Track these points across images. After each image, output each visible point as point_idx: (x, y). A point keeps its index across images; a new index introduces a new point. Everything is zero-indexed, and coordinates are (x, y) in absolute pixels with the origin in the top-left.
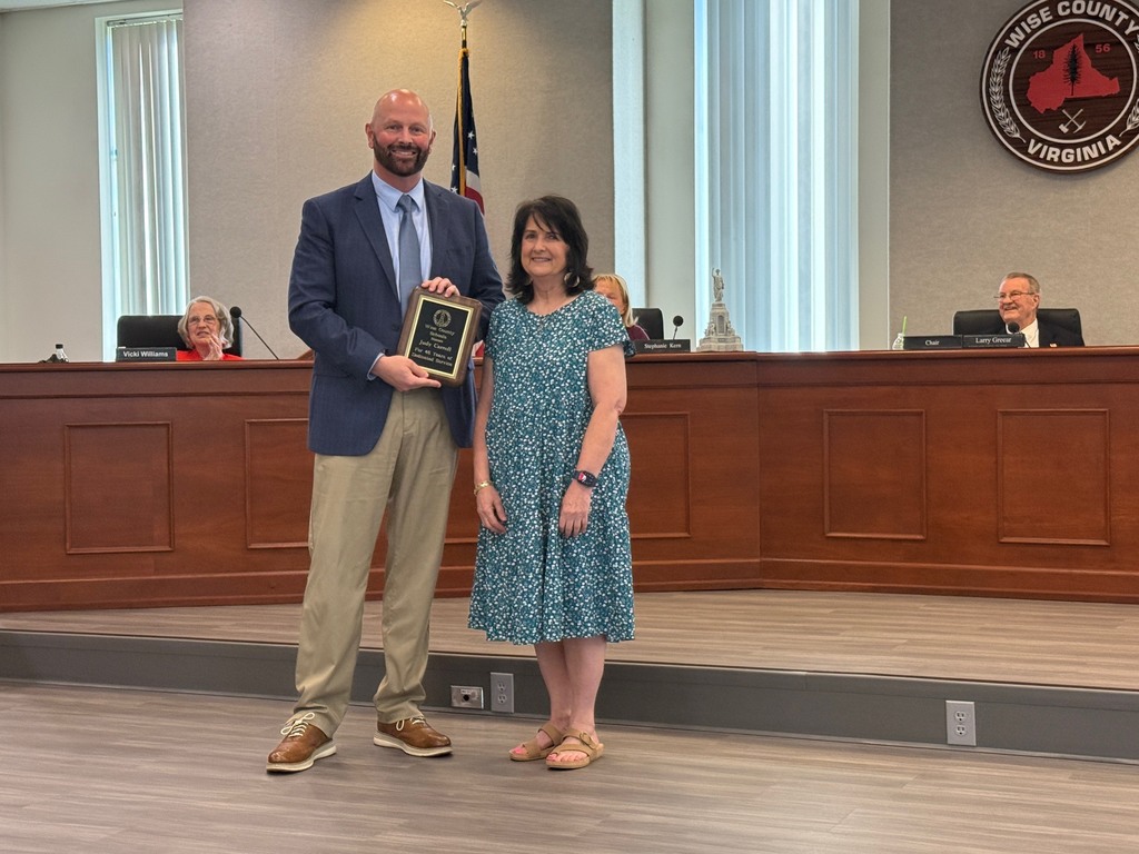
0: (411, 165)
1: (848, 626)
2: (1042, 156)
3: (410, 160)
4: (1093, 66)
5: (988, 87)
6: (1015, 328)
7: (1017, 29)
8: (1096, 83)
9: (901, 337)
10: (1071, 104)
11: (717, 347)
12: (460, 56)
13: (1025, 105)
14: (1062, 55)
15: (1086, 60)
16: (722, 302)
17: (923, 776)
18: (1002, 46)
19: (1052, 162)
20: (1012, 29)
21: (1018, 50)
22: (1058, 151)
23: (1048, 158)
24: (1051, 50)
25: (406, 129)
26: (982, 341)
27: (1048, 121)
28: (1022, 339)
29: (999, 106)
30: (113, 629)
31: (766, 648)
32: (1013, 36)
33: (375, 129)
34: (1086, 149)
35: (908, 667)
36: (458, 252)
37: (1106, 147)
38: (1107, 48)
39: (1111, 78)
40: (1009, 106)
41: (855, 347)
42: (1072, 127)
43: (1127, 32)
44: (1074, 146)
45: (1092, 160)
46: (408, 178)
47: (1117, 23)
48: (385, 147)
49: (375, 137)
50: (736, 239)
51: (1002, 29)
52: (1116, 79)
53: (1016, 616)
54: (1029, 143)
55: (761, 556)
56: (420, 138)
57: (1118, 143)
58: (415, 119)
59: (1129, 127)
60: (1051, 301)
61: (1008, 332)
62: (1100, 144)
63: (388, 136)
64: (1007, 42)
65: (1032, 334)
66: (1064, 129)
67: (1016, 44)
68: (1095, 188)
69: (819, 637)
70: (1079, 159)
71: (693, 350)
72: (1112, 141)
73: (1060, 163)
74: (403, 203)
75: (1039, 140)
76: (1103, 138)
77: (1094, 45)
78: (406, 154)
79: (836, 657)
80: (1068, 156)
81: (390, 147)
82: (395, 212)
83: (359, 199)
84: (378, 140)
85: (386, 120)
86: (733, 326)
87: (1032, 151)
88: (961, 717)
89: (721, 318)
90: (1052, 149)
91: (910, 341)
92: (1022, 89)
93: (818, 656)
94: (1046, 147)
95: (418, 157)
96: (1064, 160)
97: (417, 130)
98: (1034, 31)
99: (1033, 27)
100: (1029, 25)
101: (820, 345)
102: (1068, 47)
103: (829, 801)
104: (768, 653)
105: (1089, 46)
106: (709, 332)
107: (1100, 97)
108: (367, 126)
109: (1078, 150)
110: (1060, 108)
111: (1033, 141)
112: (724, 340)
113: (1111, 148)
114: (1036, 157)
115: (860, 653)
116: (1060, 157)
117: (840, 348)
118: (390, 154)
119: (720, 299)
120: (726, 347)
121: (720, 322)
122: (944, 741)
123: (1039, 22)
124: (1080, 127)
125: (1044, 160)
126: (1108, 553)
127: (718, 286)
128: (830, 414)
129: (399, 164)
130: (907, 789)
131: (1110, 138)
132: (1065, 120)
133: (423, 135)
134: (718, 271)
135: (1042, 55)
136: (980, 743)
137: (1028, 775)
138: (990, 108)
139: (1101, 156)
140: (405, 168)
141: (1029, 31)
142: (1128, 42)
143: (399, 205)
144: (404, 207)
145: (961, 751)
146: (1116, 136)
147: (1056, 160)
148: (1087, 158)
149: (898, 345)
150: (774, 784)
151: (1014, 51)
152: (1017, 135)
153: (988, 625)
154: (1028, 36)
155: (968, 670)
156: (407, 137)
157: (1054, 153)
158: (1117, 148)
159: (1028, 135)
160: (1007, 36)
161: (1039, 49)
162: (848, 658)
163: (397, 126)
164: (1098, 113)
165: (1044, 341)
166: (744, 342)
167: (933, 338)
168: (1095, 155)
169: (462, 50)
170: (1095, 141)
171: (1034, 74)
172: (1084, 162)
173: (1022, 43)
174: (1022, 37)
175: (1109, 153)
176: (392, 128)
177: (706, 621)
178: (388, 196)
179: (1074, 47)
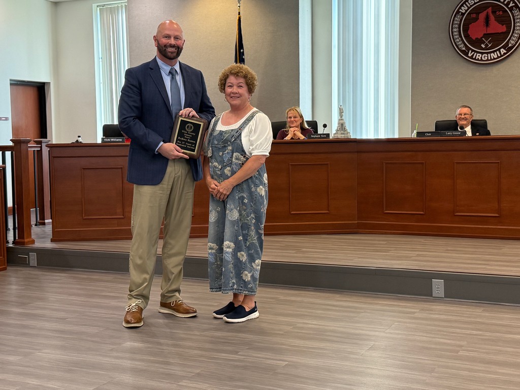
0: (175, 54)
1: (393, 249)
2: (474, 57)
3: (174, 52)
4: (495, 20)
5: (452, 29)
6: (462, 128)
7: (464, 5)
8: (496, 27)
9: (415, 132)
10: (486, 36)
11: (340, 136)
12: (238, 18)
13: (467, 36)
14: (482, 16)
15: (492, 17)
16: (343, 118)
17: (423, 310)
18: (458, 12)
19: (478, 60)
20: (462, 5)
21: (464, 14)
22: (481, 55)
23: (477, 58)
24: (478, 14)
25: (172, 38)
26: (449, 133)
27: (477, 43)
28: (465, 133)
29: (457, 37)
30: (100, 249)
31: (359, 258)
32: (462, 8)
33: (158, 38)
34: (492, 54)
35: (416, 266)
36: (196, 93)
37: (500, 54)
38: (501, 13)
39: (503, 25)
40: (461, 37)
41: (396, 136)
42: (487, 45)
43: (509, 6)
44: (487, 53)
45: (494, 59)
46: (173, 60)
47: (505, 3)
48: (163, 46)
49: (158, 41)
50: (348, 92)
51: (458, 5)
52: (505, 25)
53: (460, 245)
54: (469, 52)
55: (358, 220)
56: (179, 42)
57: (505, 52)
58: (177, 33)
59: (510, 45)
60: (477, 117)
61: (459, 130)
62: (498, 52)
63: (164, 41)
64: (460, 10)
65: (469, 131)
66: (483, 46)
67: (464, 11)
68: (496, 70)
69: (381, 253)
70: (489, 58)
71: (331, 138)
72: (503, 51)
73: (482, 60)
74: (171, 71)
75: (473, 51)
76: (499, 50)
77: (496, 12)
78: (173, 49)
79: (388, 261)
80: (485, 57)
81: (165, 46)
82: (168, 75)
83: (152, 69)
84: (160, 43)
85: (163, 34)
86: (347, 128)
87: (470, 55)
88: (438, 286)
89: (342, 125)
90: (478, 54)
91: (418, 134)
92: (466, 30)
93: (381, 261)
94: (476, 54)
95: (178, 51)
96: (483, 59)
97: (177, 39)
98: (471, 6)
99: (471, 4)
100: (469, 4)
101: (382, 136)
102: (485, 13)
103: (385, 320)
104: (360, 259)
105: (494, 12)
106: (337, 130)
107: (498, 33)
108: (154, 37)
109: (489, 55)
110: (482, 38)
111: (470, 51)
112: (343, 134)
113: (502, 54)
114: (471, 57)
115: (398, 260)
116: (481, 58)
117: (390, 136)
118: (165, 50)
119: (342, 117)
120: (344, 136)
121: (342, 127)
122: (431, 295)
123: (473, 2)
124: (490, 45)
125: (475, 59)
126: (499, 219)
127: (341, 112)
128: (386, 163)
129: (169, 54)
130: (416, 315)
131: (502, 50)
132: (484, 42)
133: (180, 41)
134: (341, 106)
135: (474, 16)
136: (445, 297)
137: (465, 310)
138: (453, 38)
139: (498, 57)
140: (172, 56)
141: (469, 6)
142: (510, 11)
143: (170, 72)
144: (172, 73)
145: (438, 299)
146: (505, 49)
147: (480, 59)
148: (492, 58)
149: (414, 135)
150: (362, 312)
151: (463, 14)
152: (464, 49)
153: (449, 249)
154: (469, 8)
155: (441, 267)
156: (172, 41)
157: (479, 56)
158: (505, 54)
159: (469, 49)
160: (460, 8)
161: (473, 13)
162: (393, 262)
163: (168, 37)
164: (497, 40)
165: (473, 133)
166: (351, 134)
167: (428, 133)
168: (496, 57)
169: (238, 16)
170: (496, 51)
171: (471, 24)
172: (491, 59)
173: (466, 11)
174: (466, 8)
175: (501, 56)
176: (166, 37)
177: (336, 246)
178: (165, 68)
179: (488, 13)
